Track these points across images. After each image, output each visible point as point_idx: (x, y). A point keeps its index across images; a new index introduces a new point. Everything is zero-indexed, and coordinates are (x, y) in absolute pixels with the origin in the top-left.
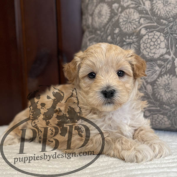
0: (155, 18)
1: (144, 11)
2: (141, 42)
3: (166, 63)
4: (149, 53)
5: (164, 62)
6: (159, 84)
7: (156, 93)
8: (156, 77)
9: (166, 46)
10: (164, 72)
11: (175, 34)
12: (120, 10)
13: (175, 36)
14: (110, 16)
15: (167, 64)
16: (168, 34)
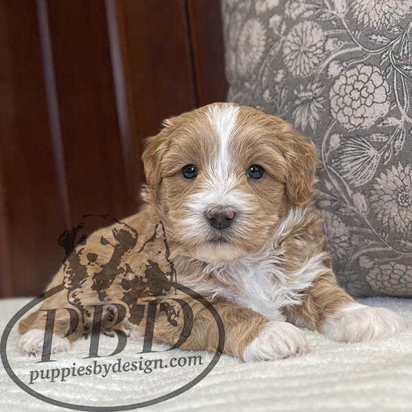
12: (284, 27)
14: (265, 46)
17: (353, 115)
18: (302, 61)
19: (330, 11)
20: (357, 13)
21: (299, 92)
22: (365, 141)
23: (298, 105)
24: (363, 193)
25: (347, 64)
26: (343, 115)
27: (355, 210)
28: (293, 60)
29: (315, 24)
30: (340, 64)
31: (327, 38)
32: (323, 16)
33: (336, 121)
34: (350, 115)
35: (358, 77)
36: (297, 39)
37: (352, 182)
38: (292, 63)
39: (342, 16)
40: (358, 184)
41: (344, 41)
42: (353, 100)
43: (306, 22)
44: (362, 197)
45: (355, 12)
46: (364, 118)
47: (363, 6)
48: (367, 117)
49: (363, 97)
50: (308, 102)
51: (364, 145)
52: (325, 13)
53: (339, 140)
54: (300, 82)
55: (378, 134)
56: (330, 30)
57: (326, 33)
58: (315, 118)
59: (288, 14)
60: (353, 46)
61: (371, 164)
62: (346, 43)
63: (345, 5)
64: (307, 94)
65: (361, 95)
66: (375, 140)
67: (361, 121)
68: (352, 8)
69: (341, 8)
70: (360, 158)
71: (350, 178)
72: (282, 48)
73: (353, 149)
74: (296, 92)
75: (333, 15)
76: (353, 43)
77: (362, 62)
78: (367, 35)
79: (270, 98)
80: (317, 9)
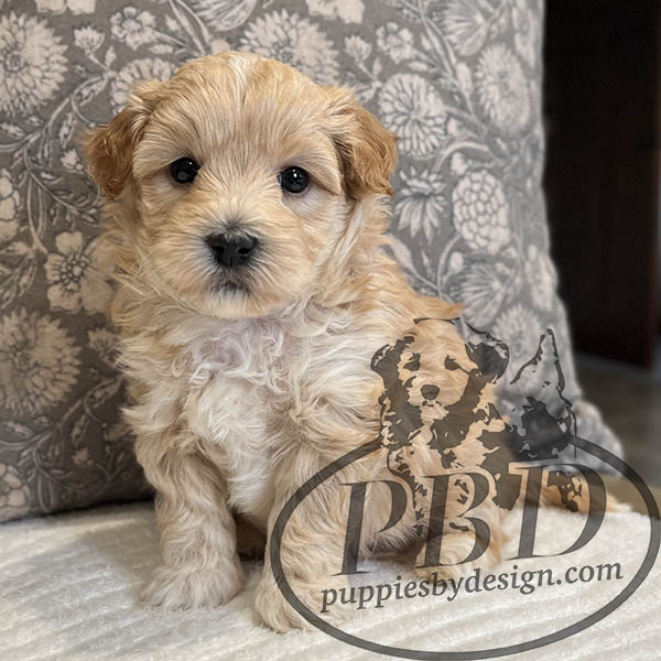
3: (18, 270)
5: (12, 267)
9: (17, 212)
10: (10, 301)
11: (47, 172)
13: (45, 179)
15: (21, 275)
16: (26, 173)
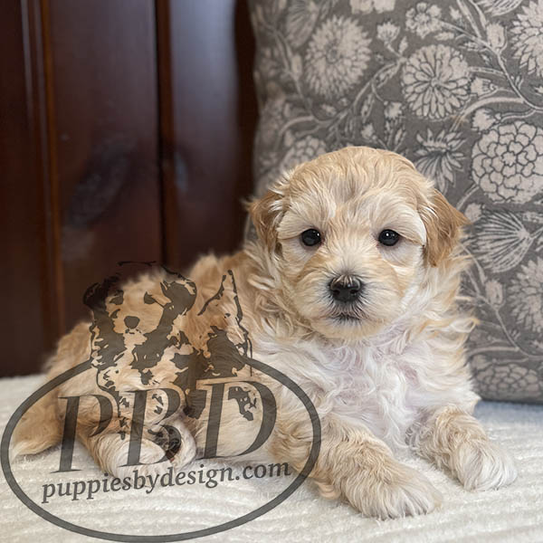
0: (520, 82)
1: (485, 58)
2: (475, 151)
4: (498, 186)
6: (526, 280)
7: (515, 307)
8: (518, 259)
12: (404, 45)
17: (503, 183)
18: (434, 99)
19: (480, 41)
20: (519, 53)
21: (426, 139)
22: (516, 219)
23: (421, 157)
24: (501, 282)
25: (502, 118)
26: (488, 181)
27: (486, 300)
28: (419, 94)
29: (457, 53)
30: (493, 114)
31: (474, 76)
32: (470, 44)
33: (478, 188)
34: (499, 183)
35: (515, 137)
36: (425, 66)
37: (489, 266)
38: (417, 98)
39: (498, 52)
40: (496, 270)
41: (500, 86)
42: (505, 165)
43: (441, 46)
44: (499, 286)
45: (517, 50)
46: (518, 190)
47: (527, 46)
48: (522, 190)
49: (521, 164)
50: (438, 155)
51: (513, 223)
52: (472, 41)
53: (479, 212)
54: (427, 127)
55: (534, 213)
56: (478, 66)
57: (472, 69)
58: (446, 179)
59: (412, 27)
60: (511, 96)
61: (518, 248)
62: (502, 89)
63: (503, 39)
64: (438, 144)
65: (517, 160)
66: (529, 220)
67: (513, 193)
68: (512, 45)
69: (497, 41)
70: (504, 239)
71: (488, 261)
72: (400, 73)
73: (497, 226)
74: (419, 139)
75: (485, 47)
76: (511, 91)
77: (523, 120)
78: (531, 86)
79: (374, 138)
80: (461, 33)
